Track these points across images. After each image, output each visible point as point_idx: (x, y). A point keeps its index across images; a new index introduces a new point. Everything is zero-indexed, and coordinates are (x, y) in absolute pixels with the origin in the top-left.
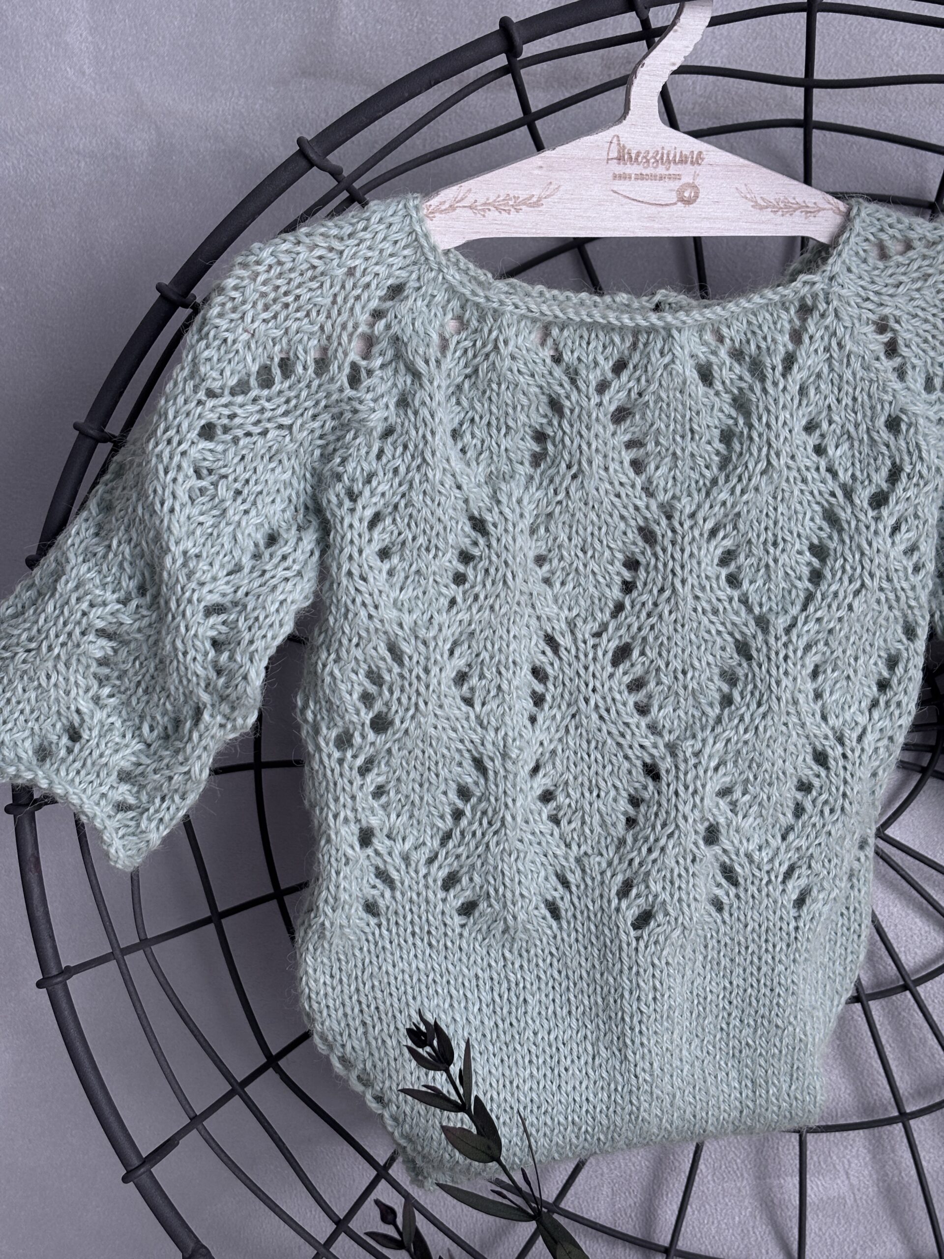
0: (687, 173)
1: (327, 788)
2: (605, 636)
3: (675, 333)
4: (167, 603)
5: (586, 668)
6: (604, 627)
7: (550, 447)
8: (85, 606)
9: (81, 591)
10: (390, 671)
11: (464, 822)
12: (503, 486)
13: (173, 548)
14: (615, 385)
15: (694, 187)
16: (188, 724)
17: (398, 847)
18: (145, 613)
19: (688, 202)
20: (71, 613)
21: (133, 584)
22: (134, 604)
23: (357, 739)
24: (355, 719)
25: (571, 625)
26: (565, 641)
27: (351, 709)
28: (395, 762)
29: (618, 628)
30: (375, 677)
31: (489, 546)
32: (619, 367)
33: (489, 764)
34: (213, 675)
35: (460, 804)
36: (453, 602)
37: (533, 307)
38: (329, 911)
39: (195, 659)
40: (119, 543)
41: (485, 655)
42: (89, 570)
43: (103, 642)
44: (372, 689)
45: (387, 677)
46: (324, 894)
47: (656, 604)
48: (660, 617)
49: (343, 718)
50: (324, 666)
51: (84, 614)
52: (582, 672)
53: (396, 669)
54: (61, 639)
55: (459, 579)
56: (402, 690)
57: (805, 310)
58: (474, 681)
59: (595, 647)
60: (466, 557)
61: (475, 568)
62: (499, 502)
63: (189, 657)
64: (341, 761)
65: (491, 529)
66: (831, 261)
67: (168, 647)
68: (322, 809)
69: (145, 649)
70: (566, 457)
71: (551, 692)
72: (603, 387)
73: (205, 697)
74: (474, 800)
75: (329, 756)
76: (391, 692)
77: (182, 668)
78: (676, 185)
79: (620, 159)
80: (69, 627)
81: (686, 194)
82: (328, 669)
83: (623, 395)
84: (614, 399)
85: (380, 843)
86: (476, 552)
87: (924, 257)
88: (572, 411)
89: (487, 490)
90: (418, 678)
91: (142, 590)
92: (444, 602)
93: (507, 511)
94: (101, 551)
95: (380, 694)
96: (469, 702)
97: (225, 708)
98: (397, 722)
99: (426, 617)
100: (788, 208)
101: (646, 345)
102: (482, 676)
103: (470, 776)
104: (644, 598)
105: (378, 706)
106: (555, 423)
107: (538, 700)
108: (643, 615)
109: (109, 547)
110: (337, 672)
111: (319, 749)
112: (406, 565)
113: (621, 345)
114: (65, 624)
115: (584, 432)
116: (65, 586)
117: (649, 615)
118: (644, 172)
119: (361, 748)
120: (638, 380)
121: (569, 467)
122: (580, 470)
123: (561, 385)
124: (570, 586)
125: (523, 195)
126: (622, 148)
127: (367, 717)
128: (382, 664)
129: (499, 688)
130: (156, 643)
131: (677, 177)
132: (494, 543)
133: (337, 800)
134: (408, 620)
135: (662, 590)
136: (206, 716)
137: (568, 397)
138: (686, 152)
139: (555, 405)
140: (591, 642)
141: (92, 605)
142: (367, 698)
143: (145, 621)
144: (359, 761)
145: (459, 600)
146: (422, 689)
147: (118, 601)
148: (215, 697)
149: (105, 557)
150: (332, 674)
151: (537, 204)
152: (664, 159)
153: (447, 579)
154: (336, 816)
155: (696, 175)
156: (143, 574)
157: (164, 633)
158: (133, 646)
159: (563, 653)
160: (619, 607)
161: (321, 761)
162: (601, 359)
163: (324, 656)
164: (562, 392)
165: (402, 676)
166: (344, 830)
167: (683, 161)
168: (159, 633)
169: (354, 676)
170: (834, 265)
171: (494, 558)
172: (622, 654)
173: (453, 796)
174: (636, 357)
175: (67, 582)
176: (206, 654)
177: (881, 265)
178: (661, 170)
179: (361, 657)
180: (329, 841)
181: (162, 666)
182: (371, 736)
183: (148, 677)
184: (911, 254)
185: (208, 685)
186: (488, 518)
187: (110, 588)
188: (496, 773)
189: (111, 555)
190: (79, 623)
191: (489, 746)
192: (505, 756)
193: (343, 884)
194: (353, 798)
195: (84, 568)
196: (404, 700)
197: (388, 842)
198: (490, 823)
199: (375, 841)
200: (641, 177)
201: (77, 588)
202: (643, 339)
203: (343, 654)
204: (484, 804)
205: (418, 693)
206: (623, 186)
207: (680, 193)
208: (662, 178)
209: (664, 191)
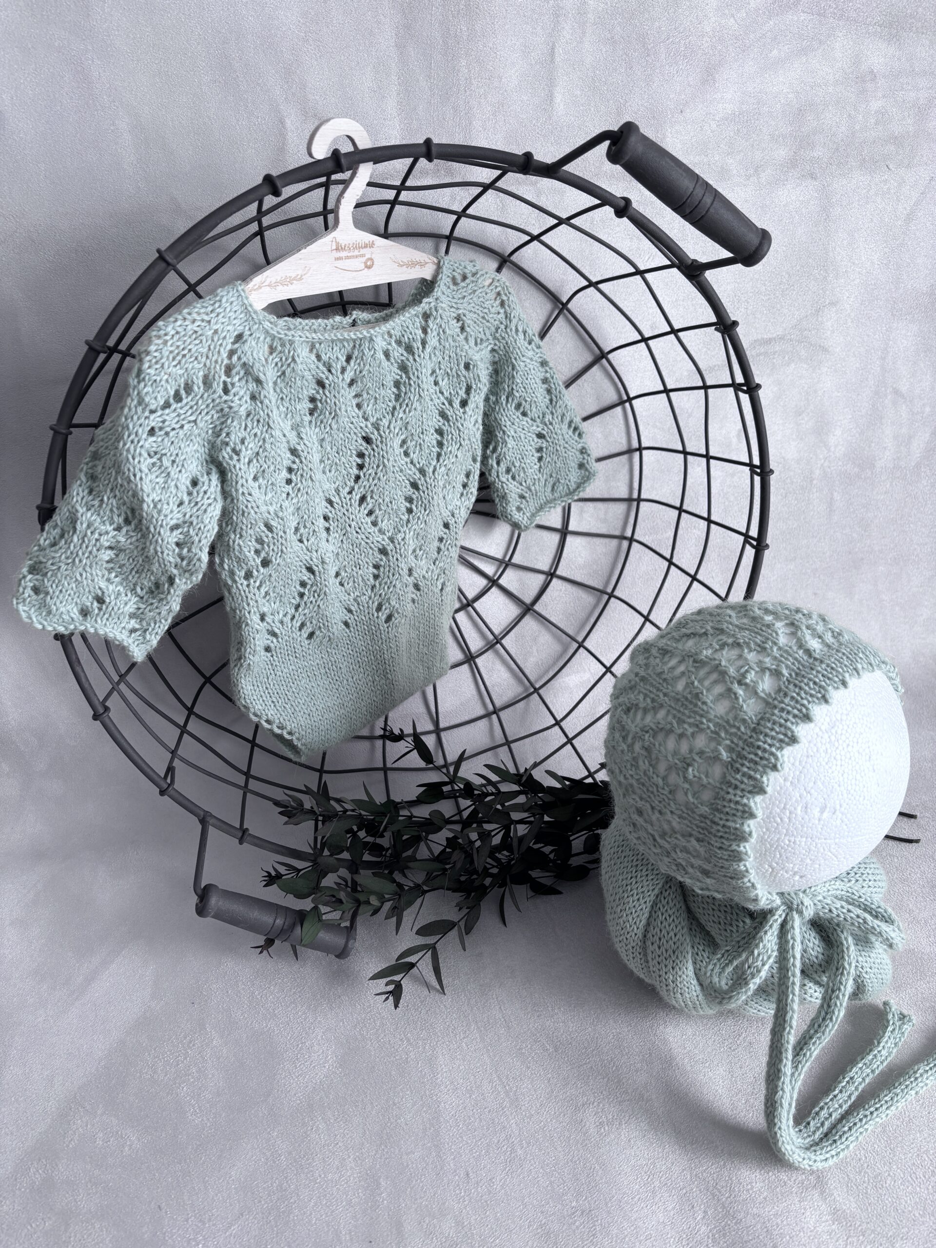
0: (367, 252)
1: (242, 600)
2: (354, 493)
3: (374, 338)
4: (148, 528)
5: (348, 511)
6: (352, 489)
7: (319, 405)
8: (96, 536)
9: (92, 529)
10: (267, 537)
11: (305, 598)
12: (302, 429)
13: (146, 498)
14: (349, 368)
15: (371, 259)
16: (166, 586)
17: (277, 618)
18: (133, 534)
19: (369, 267)
20: (89, 541)
21: (121, 520)
22: (124, 530)
23: (255, 573)
24: (253, 564)
25: (337, 491)
26: (336, 499)
27: (251, 559)
28: (273, 579)
29: (359, 488)
30: (260, 541)
31: (301, 462)
32: (349, 359)
33: (315, 568)
34: (179, 560)
35: (302, 590)
36: (288, 494)
37: (308, 335)
38: (251, 657)
39: (168, 555)
40: (109, 499)
41: (306, 517)
42: (92, 515)
43: (109, 552)
44: (259, 547)
45: (266, 540)
46: (248, 650)
47: (376, 474)
48: (379, 479)
49: (247, 564)
50: (234, 542)
51: (97, 540)
52: (346, 513)
53: (270, 535)
54: (86, 555)
55: (289, 482)
56: (274, 544)
57: (426, 316)
58: (302, 530)
59: (350, 499)
60: (290, 470)
61: (296, 474)
62: (302, 438)
63: (165, 554)
64: (248, 586)
65: (301, 453)
66: (436, 290)
67: (152, 551)
68: (240, 611)
69: (135, 552)
70: (329, 409)
71: (333, 525)
72: (343, 370)
73: (175, 571)
74: (308, 587)
75: (242, 584)
76: (269, 547)
77: (161, 560)
78: (364, 259)
79: (337, 249)
80: (90, 549)
81: (368, 264)
82: (236, 543)
83: (353, 373)
84: (349, 375)
85: (269, 619)
86: (295, 466)
87: (473, 282)
88: (330, 385)
89: (294, 433)
90: (281, 537)
91: (127, 521)
92: (284, 495)
93: (307, 442)
94: (96, 503)
95: (263, 549)
96: (301, 541)
97: (187, 575)
98: (274, 560)
99: (279, 505)
100: (412, 264)
101: (360, 345)
102: (305, 527)
103: (306, 576)
104: (370, 471)
105: (263, 554)
106: (321, 392)
107: (328, 530)
108: (371, 480)
109: (102, 500)
110: (241, 543)
111: (235, 581)
112: (265, 482)
113: (349, 347)
114: (87, 547)
115: (337, 395)
116: (81, 527)
117: (373, 479)
118: (349, 255)
119: (257, 577)
120: (359, 364)
121: (330, 413)
122: (336, 415)
123: (323, 373)
124: (333, 471)
125: (293, 275)
126: (337, 243)
127: (259, 561)
128: (263, 534)
129: (314, 531)
130: (143, 549)
131: (363, 256)
132: (303, 460)
133: (248, 605)
134: (272, 510)
135: (378, 466)
136: (177, 580)
137: (327, 378)
138: (367, 242)
139: (321, 384)
140: (348, 497)
141: (100, 535)
142: (257, 552)
143: (134, 539)
144: (258, 584)
145: (291, 492)
146: (284, 542)
147: (114, 530)
148: (181, 571)
149: (100, 506)
150: (239, 545)
151: (301, 279)
152: (357, 247)
153: (283, 483)
154: (249, 613)
155: (372, 253)
156: (126, 513)
157: (148, 544)
158: (127, 552)
159: (335, 505)
160: (358, 478)
161: (237, 587)
162: (340, 356)
163: (233, 536)
164: (324, 376)
165: (273, 538)
166: (254, 618)
167: (366, 247)
168: (145, 544)
169: (250, 543)
170: (437, 292)
171: (305, 468)
172: (363, 499)
173: (298, 587)
174: (356, 353)
175: (82, 524)
176: (174, 550)
177: (455, 288)
178: (356, 253)
179: (252, 533)
180: (247, 625)
181: (148, 560)
182: (262, 570)
183: (138, 566)
184: (467, 281)
185: (176, 566)
186: (298, 447)
187: (107, 523)
188: (320, 572)
189: (104, 506)
190: (95, 545)
191: (315, 560)
192: (323, 562)
193: (257, 643)
194: (257, 601)
195: (89, 514)
196: (276, 549)
197: (272, 617)
198: (319, 596)
199: (266, 618)
200: (348, 258)
201: (89, 527)
202: (358, 343)
203: (244, 533)
204: (314, 588)
205: (282, 544)
206: (339, 264)
207: (365, 263)
208: (357, 257)
209: (358, 263)
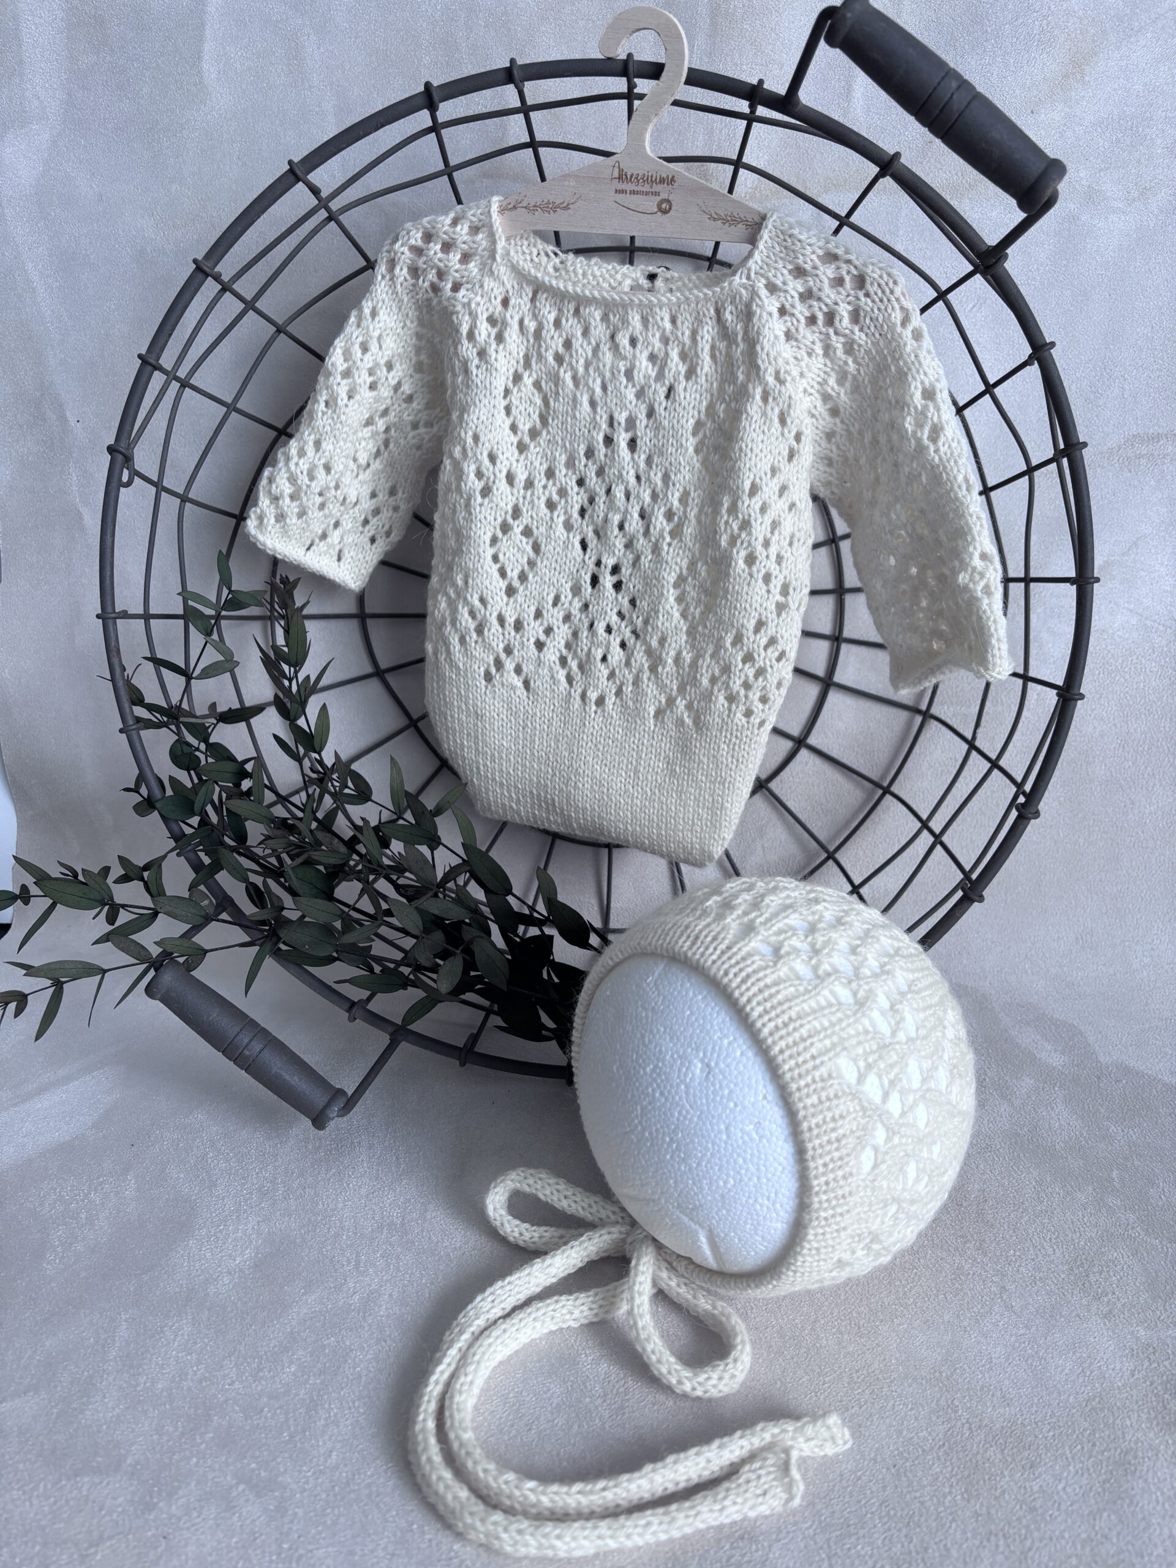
0: (664, 191)
15: (668, 201)
19: (665, 212)
78: (658, 199)
79: (620, 178)
81: (664, 206)
100: (733, 221)
118: (636, 189)
125: (558, 202)
126: (621, 171)
131: (657, 194)
138: (664, 175)
151: (567, 208)
152: (650, 180)
155: (670, 193)
167: (662, 181)
178: (647, 188)
200: (633, 192)
206: (620, 198)
207: (659, 206)
208: (647, 194)
209: (651, 204)
